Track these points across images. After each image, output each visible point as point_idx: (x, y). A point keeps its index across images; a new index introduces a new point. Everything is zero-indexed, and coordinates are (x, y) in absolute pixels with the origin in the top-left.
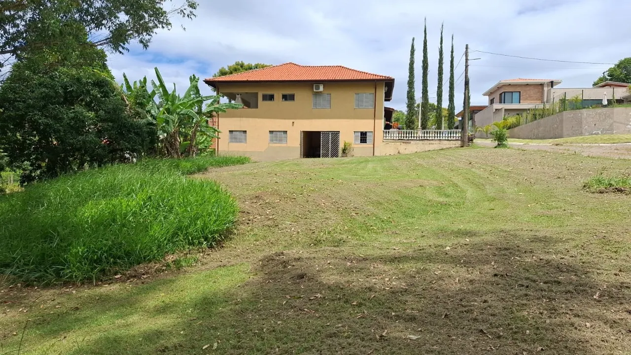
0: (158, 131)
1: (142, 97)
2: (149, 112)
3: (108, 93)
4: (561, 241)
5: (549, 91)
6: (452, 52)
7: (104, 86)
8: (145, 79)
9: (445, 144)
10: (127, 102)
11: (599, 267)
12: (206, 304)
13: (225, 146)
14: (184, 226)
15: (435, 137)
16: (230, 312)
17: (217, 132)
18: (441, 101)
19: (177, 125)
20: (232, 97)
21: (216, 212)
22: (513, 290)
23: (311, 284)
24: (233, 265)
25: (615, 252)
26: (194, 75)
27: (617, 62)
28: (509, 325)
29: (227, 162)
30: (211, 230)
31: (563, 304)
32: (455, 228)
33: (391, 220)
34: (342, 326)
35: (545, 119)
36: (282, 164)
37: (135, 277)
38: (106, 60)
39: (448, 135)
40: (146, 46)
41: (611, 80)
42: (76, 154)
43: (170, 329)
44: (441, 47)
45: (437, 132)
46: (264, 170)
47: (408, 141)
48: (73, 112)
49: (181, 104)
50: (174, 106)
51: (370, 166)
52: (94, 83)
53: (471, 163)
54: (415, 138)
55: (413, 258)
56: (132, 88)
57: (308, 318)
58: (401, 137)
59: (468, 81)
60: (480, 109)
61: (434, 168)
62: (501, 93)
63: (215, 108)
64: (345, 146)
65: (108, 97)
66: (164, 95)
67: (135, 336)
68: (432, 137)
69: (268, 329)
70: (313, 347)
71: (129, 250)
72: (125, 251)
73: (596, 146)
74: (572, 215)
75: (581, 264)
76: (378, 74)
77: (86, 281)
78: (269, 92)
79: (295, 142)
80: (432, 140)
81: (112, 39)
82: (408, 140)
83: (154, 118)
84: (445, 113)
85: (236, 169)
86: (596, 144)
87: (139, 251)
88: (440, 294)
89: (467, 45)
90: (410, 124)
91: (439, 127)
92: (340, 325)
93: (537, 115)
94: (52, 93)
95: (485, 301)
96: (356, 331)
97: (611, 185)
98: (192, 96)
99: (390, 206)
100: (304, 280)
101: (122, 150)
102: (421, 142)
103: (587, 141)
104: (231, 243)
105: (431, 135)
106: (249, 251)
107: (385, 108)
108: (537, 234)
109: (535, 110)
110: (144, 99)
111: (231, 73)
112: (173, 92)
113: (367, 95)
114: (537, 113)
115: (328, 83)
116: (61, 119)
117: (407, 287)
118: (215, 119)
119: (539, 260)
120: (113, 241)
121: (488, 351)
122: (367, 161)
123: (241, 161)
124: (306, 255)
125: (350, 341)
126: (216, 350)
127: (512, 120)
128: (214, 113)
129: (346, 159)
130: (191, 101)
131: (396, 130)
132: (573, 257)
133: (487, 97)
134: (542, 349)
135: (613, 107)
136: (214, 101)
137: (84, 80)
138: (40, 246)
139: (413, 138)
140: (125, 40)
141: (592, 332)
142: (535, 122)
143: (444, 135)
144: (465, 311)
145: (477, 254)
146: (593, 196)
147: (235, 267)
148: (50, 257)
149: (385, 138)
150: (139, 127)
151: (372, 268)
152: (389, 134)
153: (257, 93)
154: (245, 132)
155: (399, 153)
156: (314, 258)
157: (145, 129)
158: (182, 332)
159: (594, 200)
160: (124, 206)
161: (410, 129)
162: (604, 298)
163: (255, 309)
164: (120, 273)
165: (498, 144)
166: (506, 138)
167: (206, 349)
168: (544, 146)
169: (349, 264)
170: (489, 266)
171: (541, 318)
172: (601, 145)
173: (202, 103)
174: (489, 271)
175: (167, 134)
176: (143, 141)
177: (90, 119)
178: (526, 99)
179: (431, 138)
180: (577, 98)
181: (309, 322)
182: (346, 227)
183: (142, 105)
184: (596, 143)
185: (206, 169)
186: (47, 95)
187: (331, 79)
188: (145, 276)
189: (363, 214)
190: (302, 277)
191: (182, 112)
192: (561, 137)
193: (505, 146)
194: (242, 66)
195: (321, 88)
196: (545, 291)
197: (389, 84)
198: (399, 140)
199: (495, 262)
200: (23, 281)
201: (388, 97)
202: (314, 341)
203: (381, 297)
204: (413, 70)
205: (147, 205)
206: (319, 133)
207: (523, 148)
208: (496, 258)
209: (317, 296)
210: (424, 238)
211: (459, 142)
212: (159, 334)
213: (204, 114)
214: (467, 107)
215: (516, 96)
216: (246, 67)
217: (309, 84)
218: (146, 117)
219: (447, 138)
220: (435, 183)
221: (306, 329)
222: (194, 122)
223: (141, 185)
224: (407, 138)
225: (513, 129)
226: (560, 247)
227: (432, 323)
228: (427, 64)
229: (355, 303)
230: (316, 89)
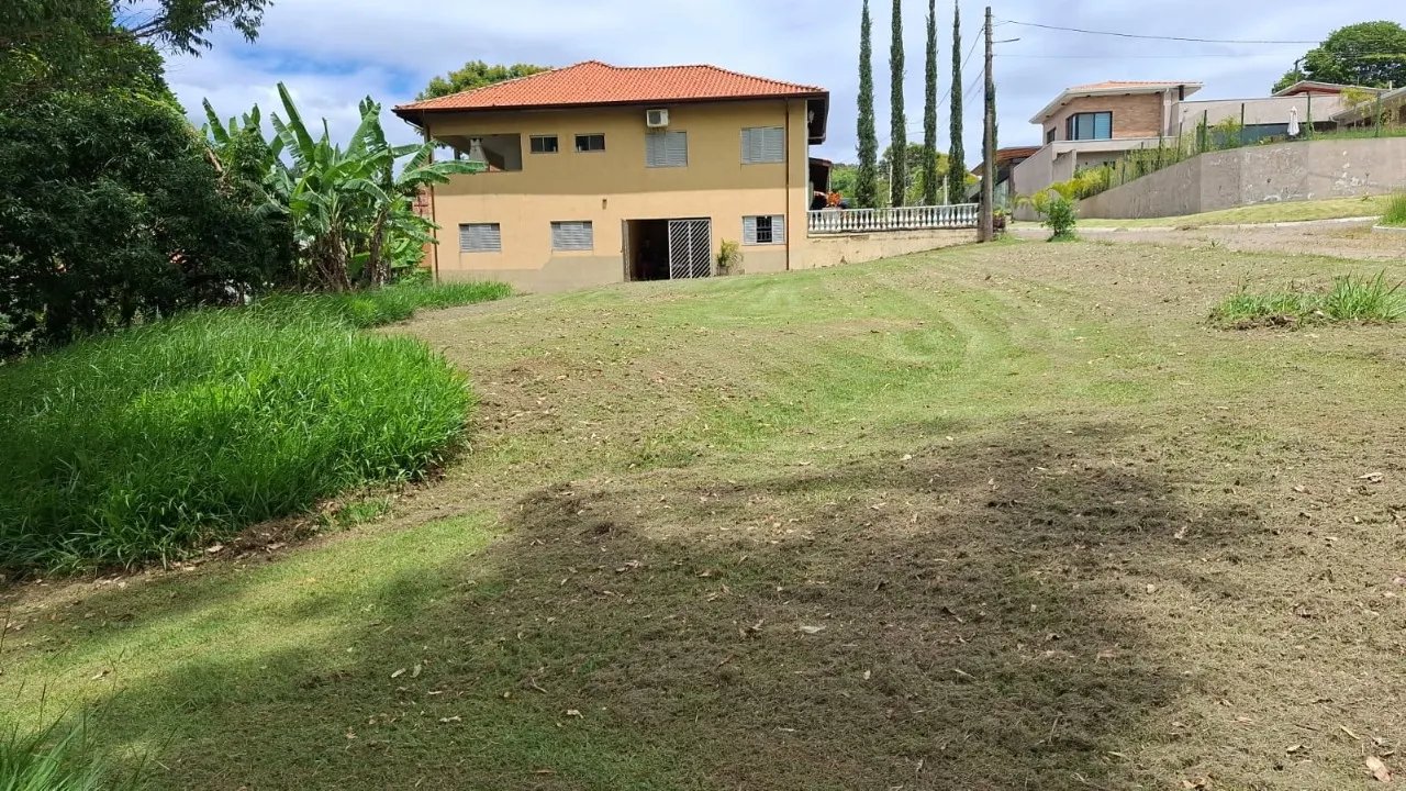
0: (294, 230)
1: (252, 156)
2: (269, 188)
3: (172, 146)
4: (1135, 430)
5: (1174, 108)
6: (957, 26)
7: (162, 130)
8: (256, 110)
9: (945, 238)
10: (218, 165)
11: (1199, 478)
12: (402, 594)
13: (452, 260)
14: (354, 438)
15: (921, 223)
16: (453, 606)
17: (432, 229)
18: (934, 141)
19: (337, 215)
20: (461, 146)
21: (423, 403)
22: (1021, 532)
23: (621, 543)
24: (463, 515)
25: (1238, 447)
26: (368, 98)
27: (1325, 38)
28: (1000, 596)
29: (457, 295)
30: (413, 443)
31: (1111, 551)
32: (929, 416)
33: (802, 406)
34: (676, 619)
35: (1164, 171)
36: (583, 296)
37: (252, 547)
38: (162, 71)
39: (950, 216)
40: (251, 35)
41: (1311, 78)
42: (113, 289)
43: (326, 645)
44: (932, 15)
45: (927, 212)
46: (538, 311)
47: (862, 234)
48: (97, 195)
49: (343, 167)
50: (329, 172)
51: (774, 293)
52: (138, 125)
53: (989, 278)
54: (878, 227)
55: (834, 481)
56: (228, 133)
57: (609, 607)
58: (847, 226)
59: (993, 92)
60: (1024, 154)
61: (912, 293)
62: (1070, 116)
63: (422, 173)
64: (723, 251)
65: (173, 158)
66: (303, 147)
67: (252, 663)
68: (915, 222)
69: (525, 633)
70: (613, 659)
71: (234, 494)
72: (226, 496)
73: (1267, 229)
74: (1172, 377)
75: (1165, 474)
76: (791, 83)
77: (147, 562)
78: (544, 132)
79: (612, 245)
80: (916, 229)
81: (169, 21)
82: (863, 231)
83: (285, 202)
84: (942, 167)
85: (476, 313)
86: (1269, 225)
87: (257, 495)
88: (875, 548)
89: (988, 9)
90: (865, 195)
91: (930, 200)
92: (671, 616)
93: (1145, 164)
94: (43, 153)
95: (962, 555)
96: (703, 625)
97: (1263, 311)
98: (368, 148)
99: (803, 379)
100: (606, 535)
101: (216, 278)
102: (890, 236)
103: (1248, 219)
104: (460, 470)
105: (912, 219)
106: (498, 484)
107: (810, 159)
108: (1092, 419)
109: (1141, 151)
110: (258, 158)
111: (458, 89)
112: (323, 139)
113: (768, 129)
114: (1145, 157)
115: (678, 107)
116: (71, 211)
117: (813, 538)
118: (427, 199)
119: (1083, 471)
120: (198, 475)
121: (952, 645)
122: (769, 283)
123: (490, 293)
124: (618, 486)
125: (687, 644)
126: (419, 678)
127: (1092, 176)
128: (421, 186)
129: (725, 281)
130: (365, 158)
131: (834, 210)
132: (1151, 461)
133: (1041, 126)
134: (1055, 638)
135: (1308, 139)
136: (420, 157)
137: (115, 119)
138: (40, 494)
139: (873, 227)
140: (201, 22)
141: (1155, 601)
142: (1143, 179)
143: (941, 218)
144: (920, 576)
145: (962, 465)
146: (1224, 335)
147: (468, 518)
148: (65, 516)
149: (811, 229)
150: (249, 223)
151: (750, 504)
152: (819, 220)
153: (518, 137)
154: (496, 226)
155: (843, 261)
156: (635, 491)
157: (263, 228)
158: (350, 650)
159: (1225, 344)
160: (220, 400)
161: (868, 207)
162: (1195, 537)
163: (503, 596)
164: (219, 540)
165: (1056, 233)
166: (1073, 218)
167: (398, 676)
168: (1159, 232)
169: (703, 499)
170: (980, 488)
171: (1064, 580)
172: (1279, 225)
173: (392, 162)
174: (981, 496)
175: (317, 238)
176: (261, 256)
177: (137, 210)
178: (1124, 128)
179: (912, 226)
180: (1230, 123)
181: (611, 615)
182: (706, 426)
183: (253, 173)
184: (1269, 222)
185: (410, 315)
186: (30, 157)
187: (686, 96)
188: (274, 547)
189: (745, 396)
190: (603, 529)
191: (346, 186)
192: (1194, 210)
193: (1070, 236)
194: (481, 73)
195: (664, 120)
196: (1083, 529)
197: (817, 103)
198: (842, 231)
199: (996, 480)
200: (8, 568)
201: (817, 133)
202: (616, 648)
203: (759, 559)
204: (869, 71)
205: (270, 397)
206: (663, 223)
207: (1108, 239)
208: (999, 471)
209: (631, 564)
210: (864, 439)
211: (975, 232)
212: (301, 654)
213: (398, 189)
214: (990, 152)
215: (1102, 121)
216: (490, 76)
217: (637, 110)
218: (265, 200)
219: (947, 224)
220: (905, 324)
221: (604, 627)
222: (376, 207)
223: (255, 353)
224: (861, 227)
225: (1094, 197)
226: (1132, 442)
227: (853, 602)
228: (902, 55)
229: (706, 574)
230: (651, 121)
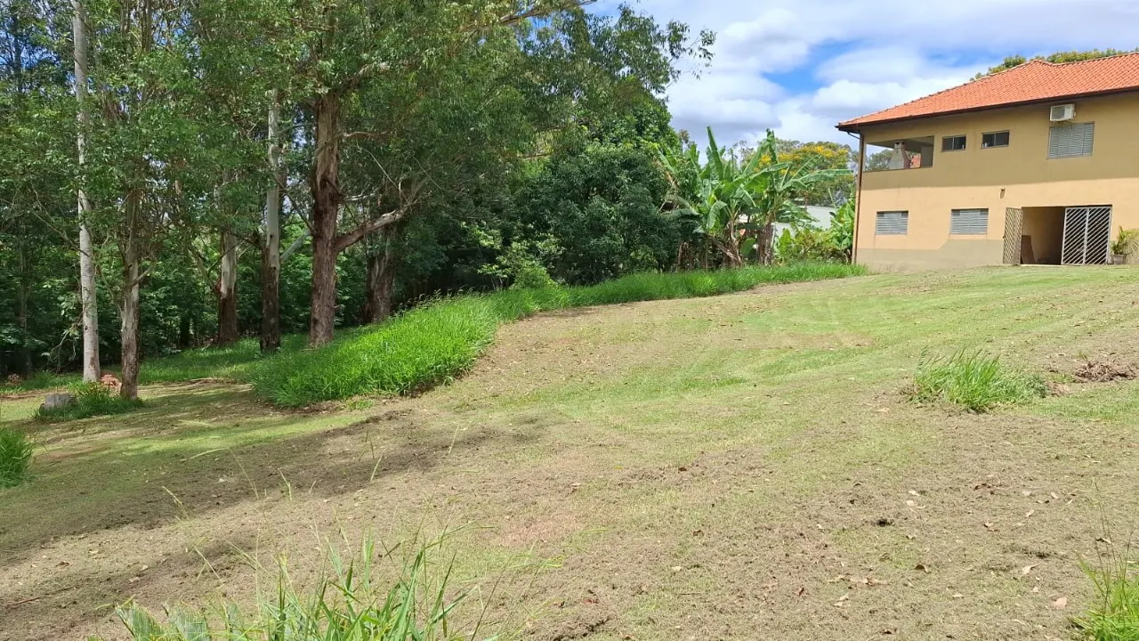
10: (673, 183)
13: (870, 241)
19: (736, 214)
49: (738, 182)
50: (729, 186)
64: (1121, 238)
78: (956, 133)
115: (1084, 100)
153: (933, 137)
154: (905, 213)
187: (1092, 90)
191: (736, 196)
195: (1069, 113)
206: (1062, 209)
217: (1042, 107)
218: (686, 206)
230: (1054, 116)
